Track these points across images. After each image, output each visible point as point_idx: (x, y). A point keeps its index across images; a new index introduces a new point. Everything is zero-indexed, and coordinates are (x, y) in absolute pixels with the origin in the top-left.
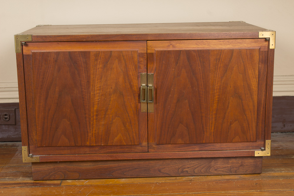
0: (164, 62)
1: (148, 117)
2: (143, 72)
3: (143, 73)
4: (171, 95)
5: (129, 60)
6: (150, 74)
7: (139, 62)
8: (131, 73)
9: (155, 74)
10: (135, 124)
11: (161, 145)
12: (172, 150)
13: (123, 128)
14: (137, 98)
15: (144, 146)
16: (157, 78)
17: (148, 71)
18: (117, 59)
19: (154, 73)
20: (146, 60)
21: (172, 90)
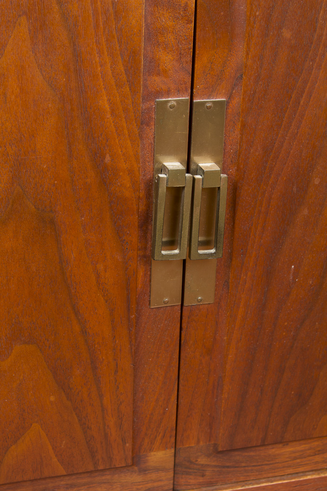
0: (287, 34)
1: (181, 329)
2: (168, 93)
3: (172, 100)
4: (306, 212)
5: (97, 26)
6: (209, 101)
7: (153, 35)
8: (104, 103)
9: (236, 101)
10: (116, 371)
11: (236, 453)
12: (289, 467)
13: (52, 398)
14: (133, 236)
15: (157, 469)
16: (244, 126)
17: (198, 86)
18: (23, 19)
19: (230, 97)
20: (189, 22)
21: (317, 181)
